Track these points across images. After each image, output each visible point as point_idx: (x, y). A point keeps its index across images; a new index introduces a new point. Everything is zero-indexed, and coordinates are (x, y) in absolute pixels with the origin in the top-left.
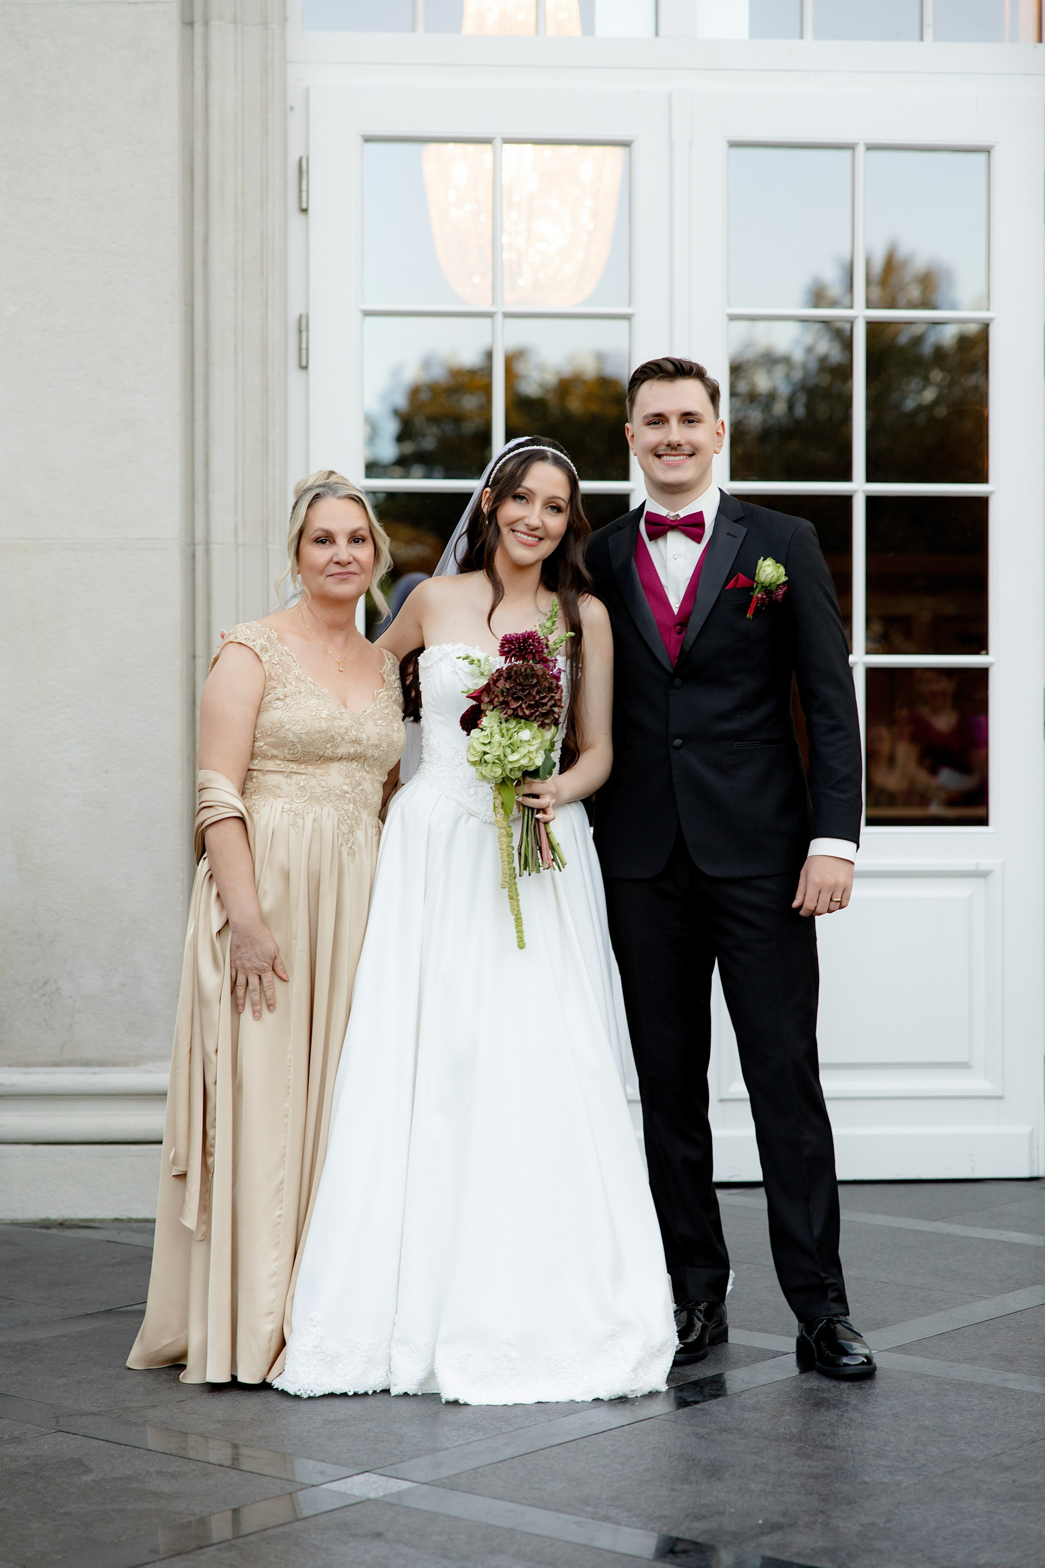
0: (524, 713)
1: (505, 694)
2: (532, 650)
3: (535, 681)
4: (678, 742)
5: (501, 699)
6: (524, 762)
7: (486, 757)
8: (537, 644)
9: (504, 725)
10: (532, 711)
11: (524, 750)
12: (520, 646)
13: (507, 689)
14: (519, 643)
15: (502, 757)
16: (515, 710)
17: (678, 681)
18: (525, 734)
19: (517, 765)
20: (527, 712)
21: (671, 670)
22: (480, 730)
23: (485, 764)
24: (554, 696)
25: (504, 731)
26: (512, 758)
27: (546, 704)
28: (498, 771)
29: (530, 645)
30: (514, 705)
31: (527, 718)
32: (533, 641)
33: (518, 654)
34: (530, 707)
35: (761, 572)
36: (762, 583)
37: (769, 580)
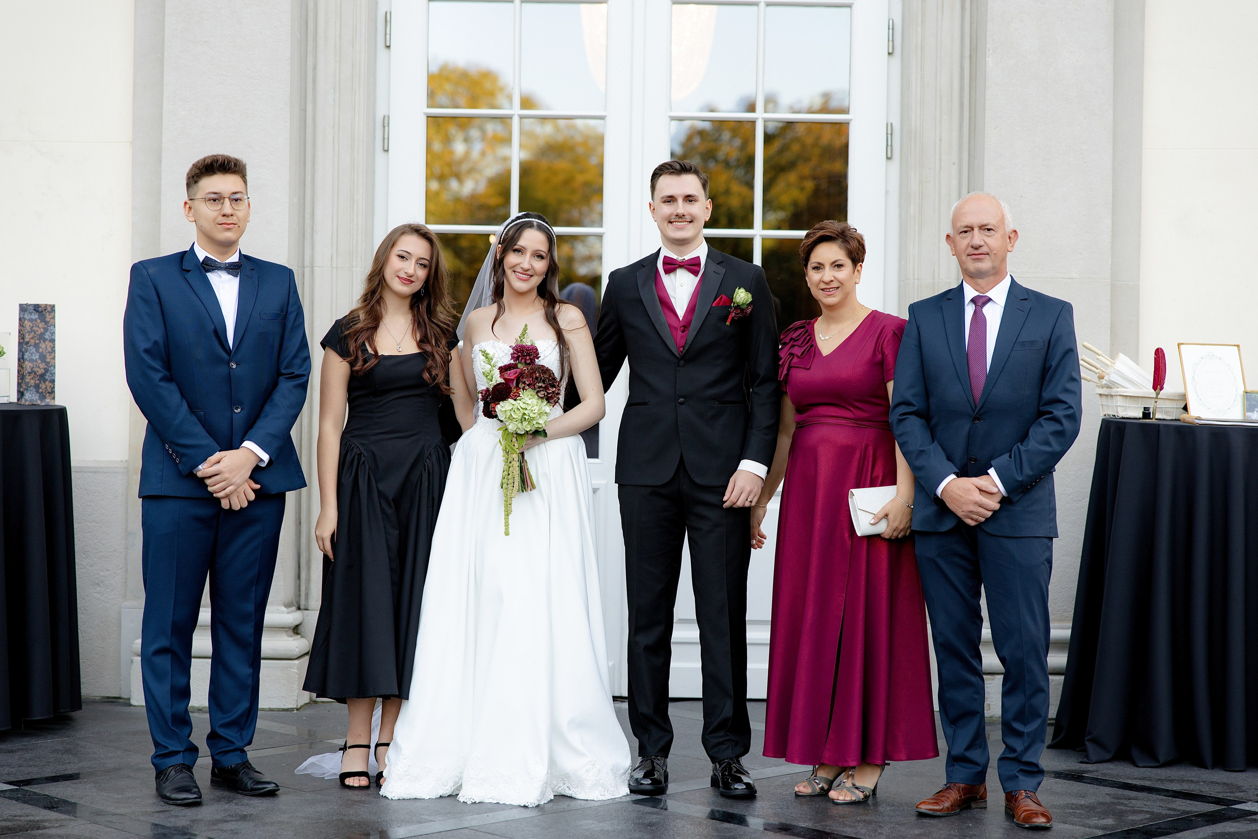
4: (682, 400)
17: (683, 363)
35: (737, 296)
36: (737, 303)
37: (742, 301)
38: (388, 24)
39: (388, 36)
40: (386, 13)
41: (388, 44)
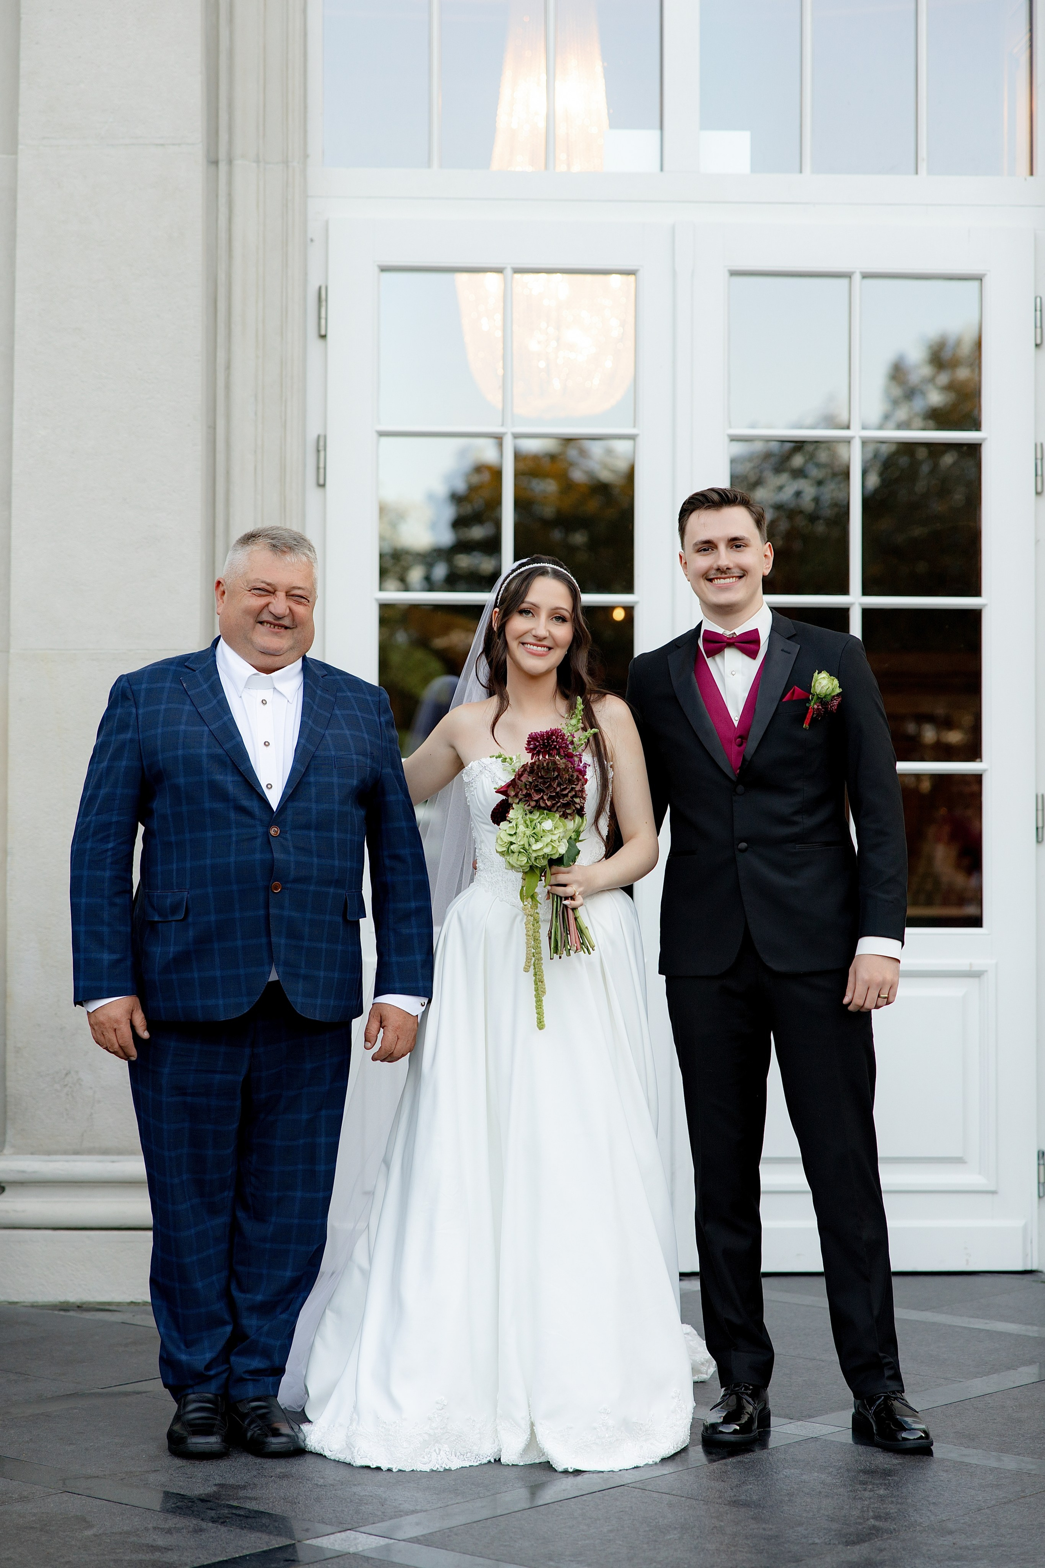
0: (546, 804)
1: (528, 787)
2: (555, 746)
3: (556, 774)
4: (743, 845)
5: (525, 792)
6: (547, 850)
7: (512, 847)
8: (561, 740)
9: (529, 816)
10: (554, 802)
11: (546, 839)
12: (544, 743)
13: (530, 782)
14: (543, 740)
15: (527, 847)
16: (537, 801)
17: (740, 788)
18: (548, 824)
19: (541, 853)
20: (549, 803)
21: (733, 778)
22: (508, 822)
23: (512, 854)
24: (575, 788)
25: (528, 822)
26: (535, 847)
27: (566, 795)
28: (524, 859)
29: (553, 742)
30: (536, 797)
31: (549, 809)
32: (557, 738)
33: (542, 751)
34: (551, 798)
35: (817, 685)
36: (817, 695)
37: (824, 692)
38: (324, 303)
39: (323, 321)
40: (320, 288)
41: (323, 333)
